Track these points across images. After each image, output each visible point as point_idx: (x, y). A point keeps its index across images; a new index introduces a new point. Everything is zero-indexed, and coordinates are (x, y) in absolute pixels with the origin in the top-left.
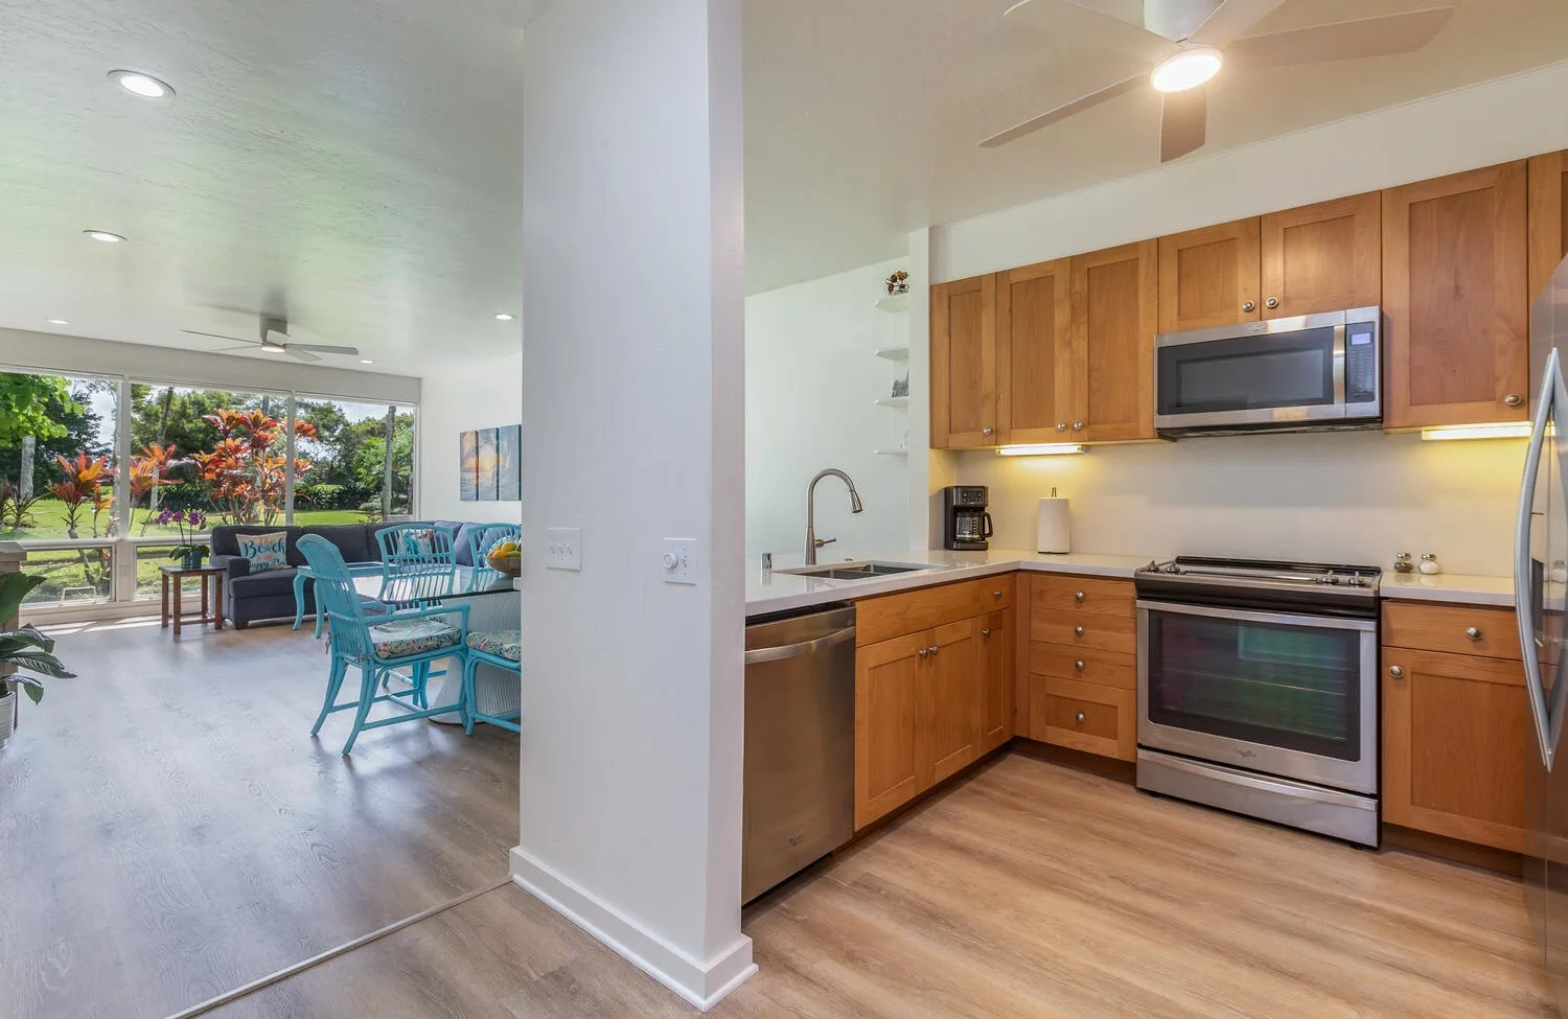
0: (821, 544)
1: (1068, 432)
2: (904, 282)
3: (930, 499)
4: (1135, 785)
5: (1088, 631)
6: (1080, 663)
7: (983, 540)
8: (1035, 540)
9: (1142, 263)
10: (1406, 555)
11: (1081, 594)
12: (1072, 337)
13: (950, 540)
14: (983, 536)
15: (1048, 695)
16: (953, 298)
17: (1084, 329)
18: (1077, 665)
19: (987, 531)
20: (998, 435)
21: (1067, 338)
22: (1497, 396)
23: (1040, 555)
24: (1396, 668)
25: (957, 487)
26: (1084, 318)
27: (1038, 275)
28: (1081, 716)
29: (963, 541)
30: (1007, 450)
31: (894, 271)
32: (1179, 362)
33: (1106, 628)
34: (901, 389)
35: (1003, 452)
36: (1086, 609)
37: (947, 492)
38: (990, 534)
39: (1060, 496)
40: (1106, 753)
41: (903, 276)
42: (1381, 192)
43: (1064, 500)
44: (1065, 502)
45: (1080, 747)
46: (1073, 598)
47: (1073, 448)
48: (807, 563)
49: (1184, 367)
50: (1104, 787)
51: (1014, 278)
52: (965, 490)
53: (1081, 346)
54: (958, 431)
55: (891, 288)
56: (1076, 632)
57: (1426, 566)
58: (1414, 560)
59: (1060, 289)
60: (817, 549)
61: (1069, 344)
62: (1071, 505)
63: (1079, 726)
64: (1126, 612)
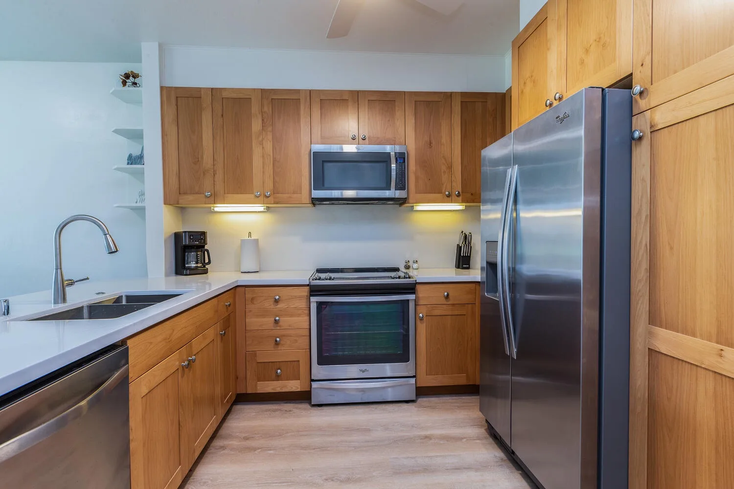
0: (72, 283)
1: (262, 198)
2: (137, 80)
3: (165, 241)
4: (310, 403)
5: (282, 319)
6: (278, 339)
7: (204, 267)
8: (239, 264)
9: (302, 101)
10: (408, 261)
11: (277, 297)
12: (263, 139)
13: (180, 268)
14: (204, 264)
15: (258, 363)
16: (179, 99)
17: (270, 137)
18: (276, 341)
19: (207, 261)
20: (215, 198)
21: (260, 139)
22: (443, 191)
23: (244, 274)
24: (421, 315)
25: (185, 232)
26: (270, 129)
27: (241, 96)
28: (279, 371)
29: (190, 268)
30: (219, 208)
31: (128, 70)
32: (323, 162)
33: (292, 316)
34: (136, 160)
35: (216, 209)
36: (281, 306)
37: (177, 236)
38: (209, 262)
39: (254, 237)
40: (294, 389)
41: (135, 76)
42: (405, 92)
43: (254, 240)
44: (256, 241)
45: (278, 390)
46: (273, 300)
47: (260, 208)
48: (56, 302)
49: (327, 165)
50: (295, 410)
51: (225, 95)
52: (191, 234)
53: (269, 146)
54: (185, 193)
55: (124, 83)
56: (275, 320)
57: (415, 266)
58: (411, 264)
59: (255, 108)
60: (67, 289)
61: (261, 143)
62: (260, 243)
63: (278, 378)
64: (303, 304)
